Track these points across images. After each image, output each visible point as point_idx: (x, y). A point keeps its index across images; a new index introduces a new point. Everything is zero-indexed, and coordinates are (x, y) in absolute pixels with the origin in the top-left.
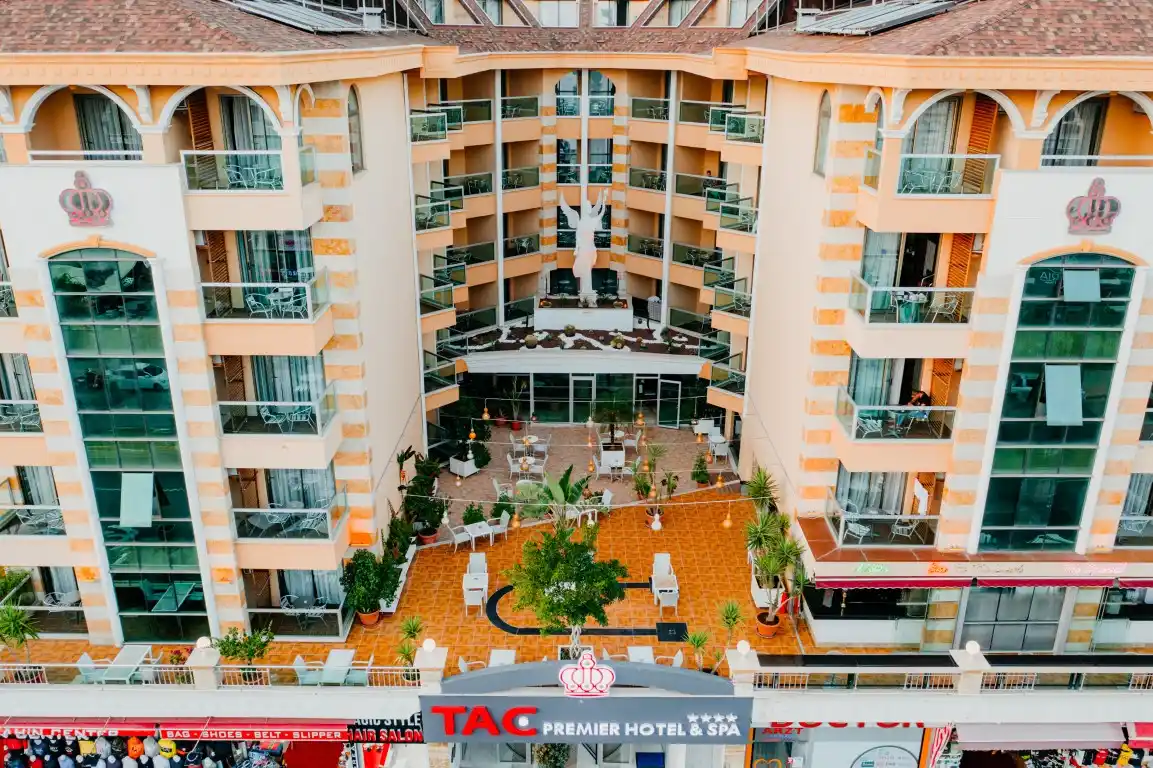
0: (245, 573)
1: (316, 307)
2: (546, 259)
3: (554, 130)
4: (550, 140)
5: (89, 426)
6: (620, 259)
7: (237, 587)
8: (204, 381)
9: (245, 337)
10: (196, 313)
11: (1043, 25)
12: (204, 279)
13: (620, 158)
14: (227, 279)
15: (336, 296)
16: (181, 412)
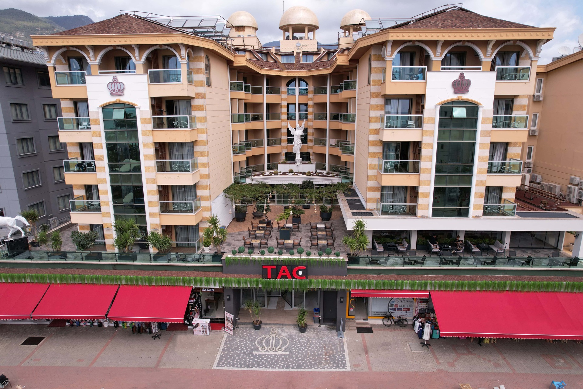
0: (162, 226)
1: (191, 126)
2: (283, 148)
3: (286, 100)
4: (284, 103)
5: (112, 168)
6: (311, 148)
8: (151, 151)
10: (150, 126)
11: (438, 22)
12: (153, 114)
13: (310, 110)
14: (162, 114)
16: (143, 163)
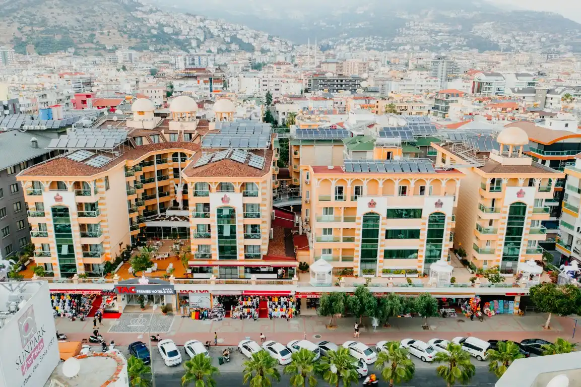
0: (84, 264)
1: (98, 215)
3: (172, 166)
4: (171, 168)
5: (57, 236)
7: (83, 267)
8: (78, 228)
9: (85, 220)
10: (76, 216)
12: (78, 210)
14: (83, 210)
15: (103, 213)
16: (73, 233)
